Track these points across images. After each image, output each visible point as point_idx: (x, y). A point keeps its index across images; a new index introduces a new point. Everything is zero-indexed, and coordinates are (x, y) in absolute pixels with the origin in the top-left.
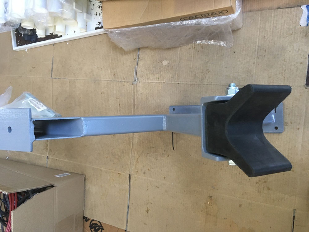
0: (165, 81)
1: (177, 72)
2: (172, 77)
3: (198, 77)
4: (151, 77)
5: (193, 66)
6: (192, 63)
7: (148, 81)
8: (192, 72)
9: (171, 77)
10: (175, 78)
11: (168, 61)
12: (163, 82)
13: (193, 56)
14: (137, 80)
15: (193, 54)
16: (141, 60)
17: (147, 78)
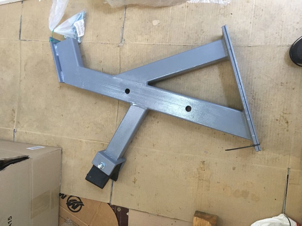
0: (155, 43)
1: (168, 33)
2: (163, 38)
3: (192, 38)
4: (139, 38)
5: (186, 26)
6: (185, 23)
7: (136, 43)
8: (185, 33)
9: (161, 38)
10: (167, 40)
11: (158, 21)
12: (152, 43)
13: (186, 15)
14: (123, 42)
15: (186, 14)
16: (128, 19)
17: (135, 39)
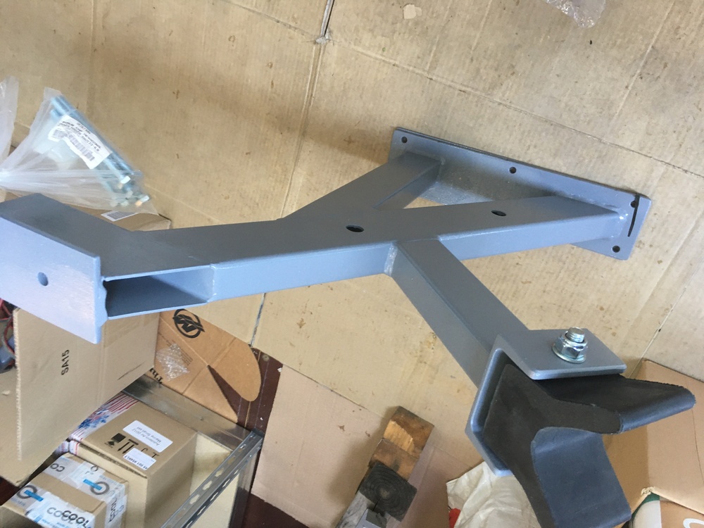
0: (400, 62)
1: (434, 48)
2: (419, 57)
3: (484, 78)
4: (366, 38)
5: (478, 44)
6: (478, 35)
7: (355, 48)
8: (472, 60)
9: (416, 55)
10: (427, 63)
11: (420, 9)
12: (392, 62)
14: (327, 37)
15: (487, 12)
17: (357, 39)
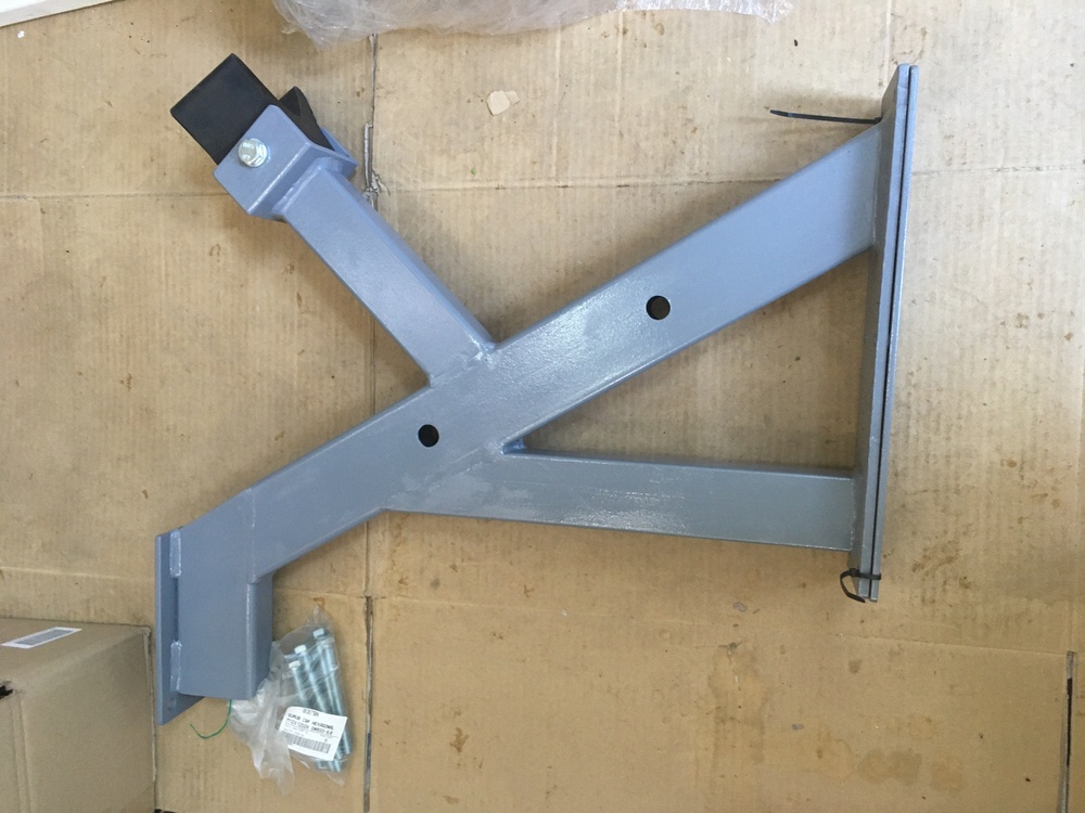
0: (506, 181)
1: (555, 140)
2: (534, 163)
3: (651, 153)
4: (440, 164)
5: (622, 109)
6: (618, 99)
7: (427, 186)
8: (621, 135)
9: (528, 161)
10: (550, 166)
11: (513, 93)
12: (494, 184)
13: (619, 67)
14: (375, 185)
15: (620, 60)
16: (388, 93)
